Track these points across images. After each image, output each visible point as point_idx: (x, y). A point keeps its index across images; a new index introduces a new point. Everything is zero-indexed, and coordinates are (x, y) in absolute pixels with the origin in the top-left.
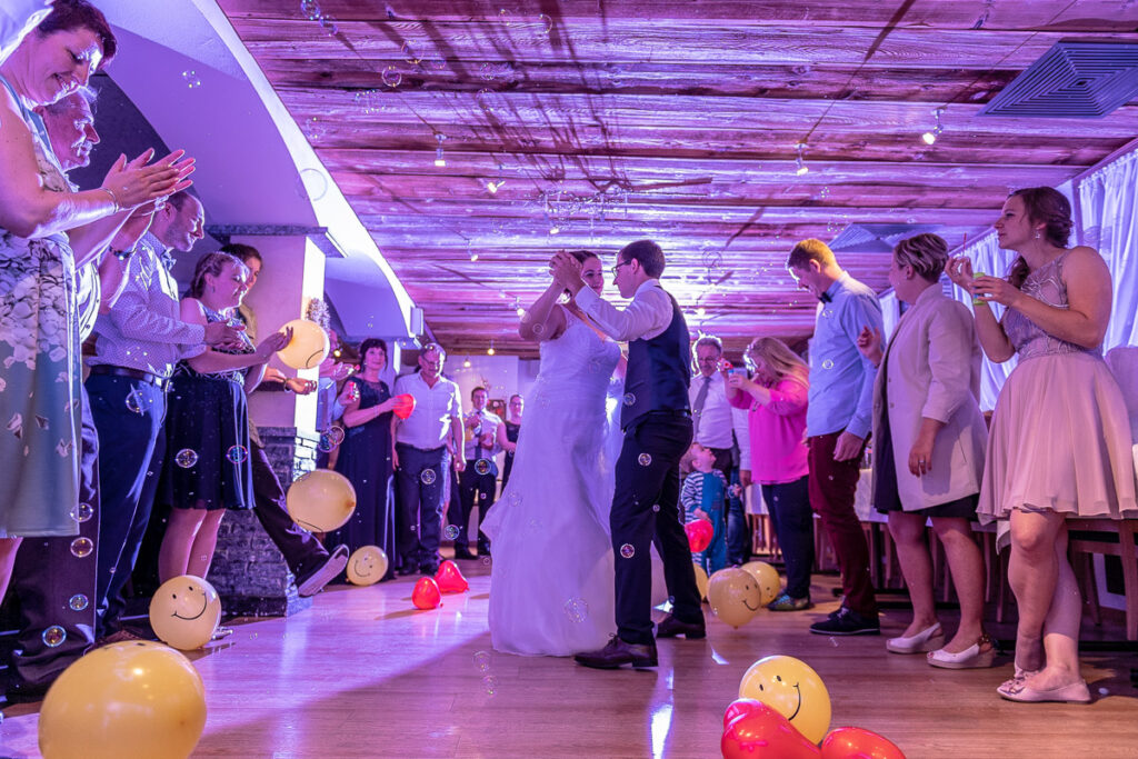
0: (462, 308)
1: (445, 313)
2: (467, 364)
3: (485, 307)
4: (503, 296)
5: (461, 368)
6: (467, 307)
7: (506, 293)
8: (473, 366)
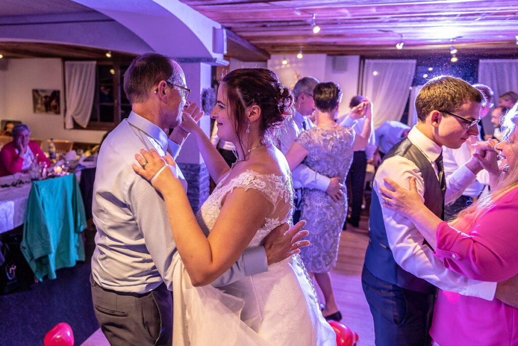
0: (264, 25)
1: (251, 29)
2: (285, 62)
3: (285, 24)
4: (299, 14)
5: (281, 64)
6: (269, 25)
7: (301, 11)
8: (291, 63)
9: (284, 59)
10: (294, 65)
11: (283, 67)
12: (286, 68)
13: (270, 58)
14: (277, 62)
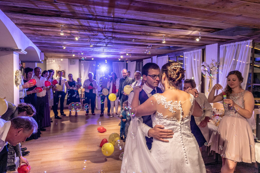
9: (54, 60)
10: (57, 62)
11: (53, 62)
12: (54, 63)
13: (47, 59)
14: (50, 61)
